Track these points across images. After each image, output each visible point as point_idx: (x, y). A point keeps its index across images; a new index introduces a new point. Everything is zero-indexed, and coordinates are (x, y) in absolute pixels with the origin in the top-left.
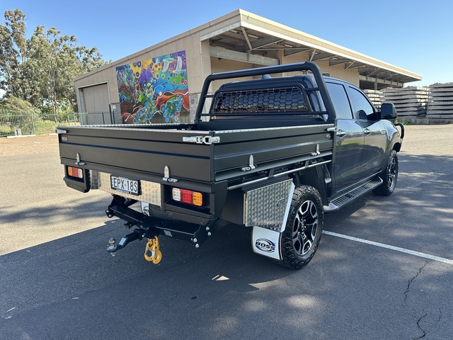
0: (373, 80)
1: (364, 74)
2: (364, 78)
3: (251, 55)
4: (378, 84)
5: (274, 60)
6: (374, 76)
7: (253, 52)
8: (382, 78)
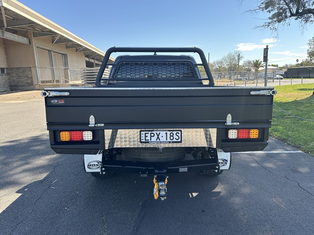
0: (92, 61)
1: (87, 56)
2: (87, 59)
3: (5, 32)
4: (96, 64)
5: (25, 39)
6: (93, 59)
7: (7, 30)
8: (97, 60)
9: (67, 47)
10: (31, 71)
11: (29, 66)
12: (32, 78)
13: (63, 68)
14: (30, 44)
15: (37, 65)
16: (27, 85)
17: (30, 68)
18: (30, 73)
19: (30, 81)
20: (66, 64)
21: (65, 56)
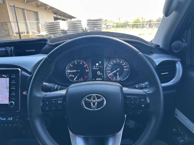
6: (60, 15)
9: (38, 6)
10: (7, 25)
11: (5, 21)
12: (8, 30)
13: (35, 22)
14: (4, 3)
15: (11, 20)
16: (5, 36)
17: (6, 22)
18: (6, 26)
19: (7, 33)
20: (37, 19)
21: (36, 13)
